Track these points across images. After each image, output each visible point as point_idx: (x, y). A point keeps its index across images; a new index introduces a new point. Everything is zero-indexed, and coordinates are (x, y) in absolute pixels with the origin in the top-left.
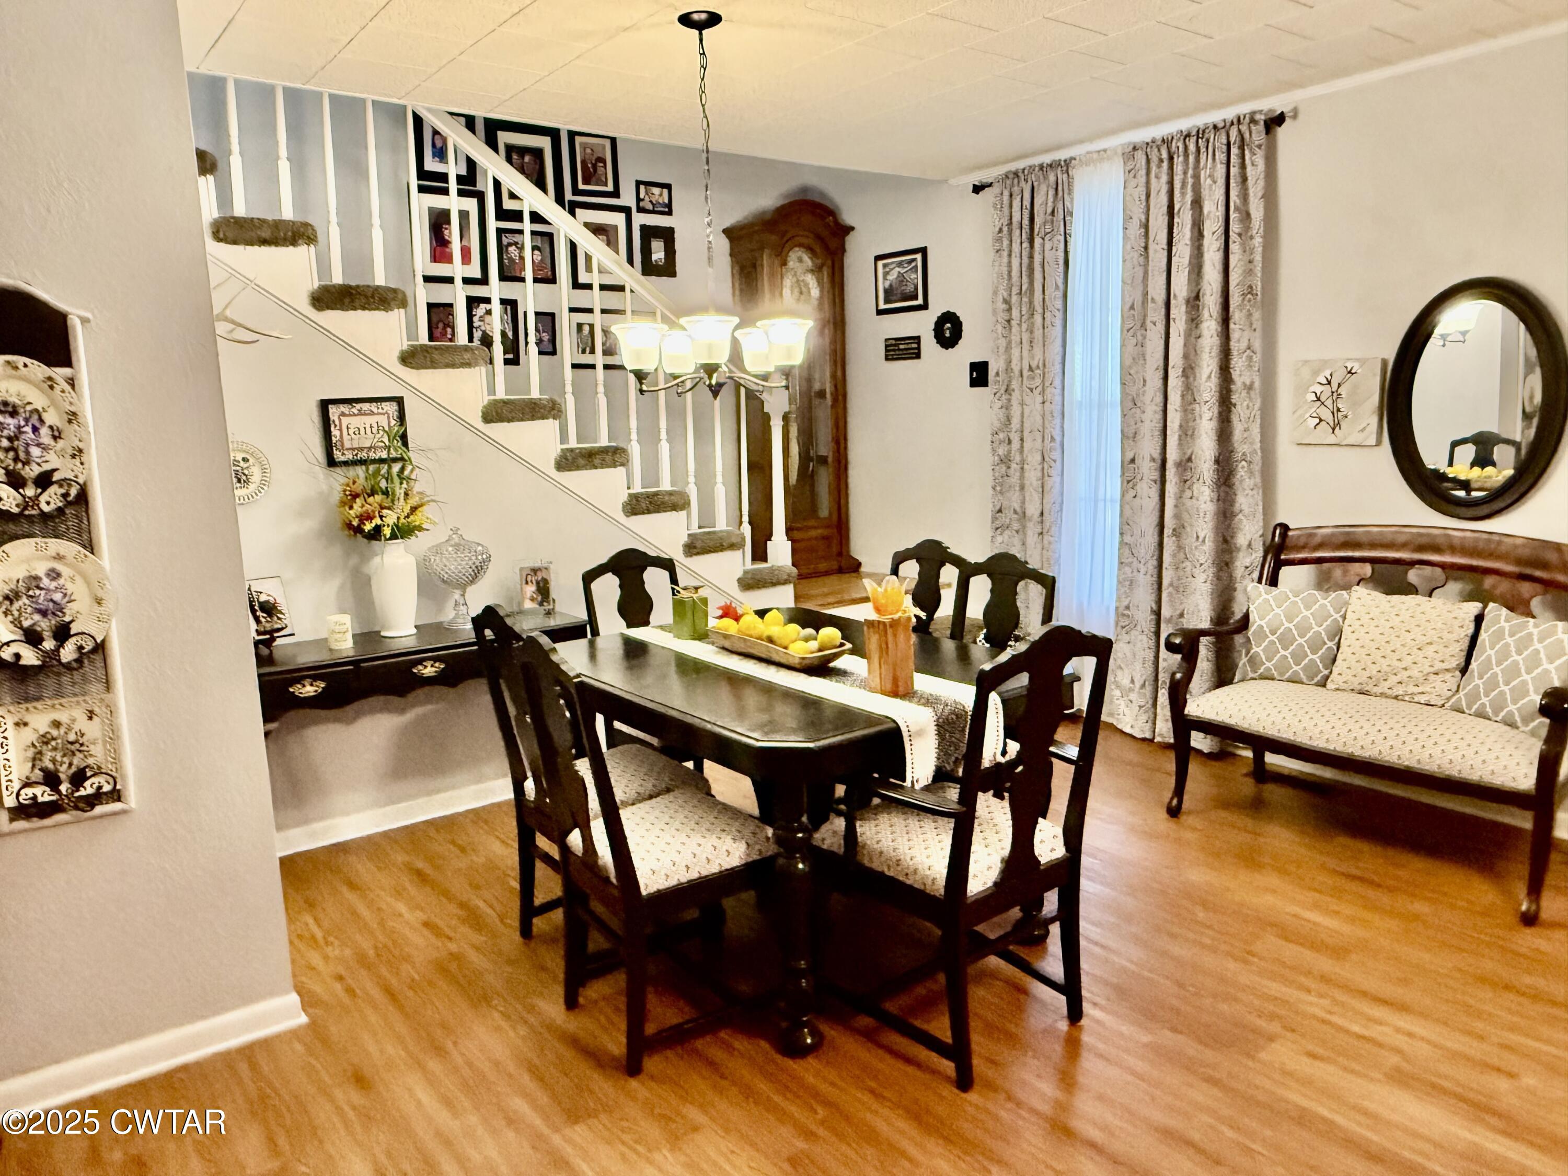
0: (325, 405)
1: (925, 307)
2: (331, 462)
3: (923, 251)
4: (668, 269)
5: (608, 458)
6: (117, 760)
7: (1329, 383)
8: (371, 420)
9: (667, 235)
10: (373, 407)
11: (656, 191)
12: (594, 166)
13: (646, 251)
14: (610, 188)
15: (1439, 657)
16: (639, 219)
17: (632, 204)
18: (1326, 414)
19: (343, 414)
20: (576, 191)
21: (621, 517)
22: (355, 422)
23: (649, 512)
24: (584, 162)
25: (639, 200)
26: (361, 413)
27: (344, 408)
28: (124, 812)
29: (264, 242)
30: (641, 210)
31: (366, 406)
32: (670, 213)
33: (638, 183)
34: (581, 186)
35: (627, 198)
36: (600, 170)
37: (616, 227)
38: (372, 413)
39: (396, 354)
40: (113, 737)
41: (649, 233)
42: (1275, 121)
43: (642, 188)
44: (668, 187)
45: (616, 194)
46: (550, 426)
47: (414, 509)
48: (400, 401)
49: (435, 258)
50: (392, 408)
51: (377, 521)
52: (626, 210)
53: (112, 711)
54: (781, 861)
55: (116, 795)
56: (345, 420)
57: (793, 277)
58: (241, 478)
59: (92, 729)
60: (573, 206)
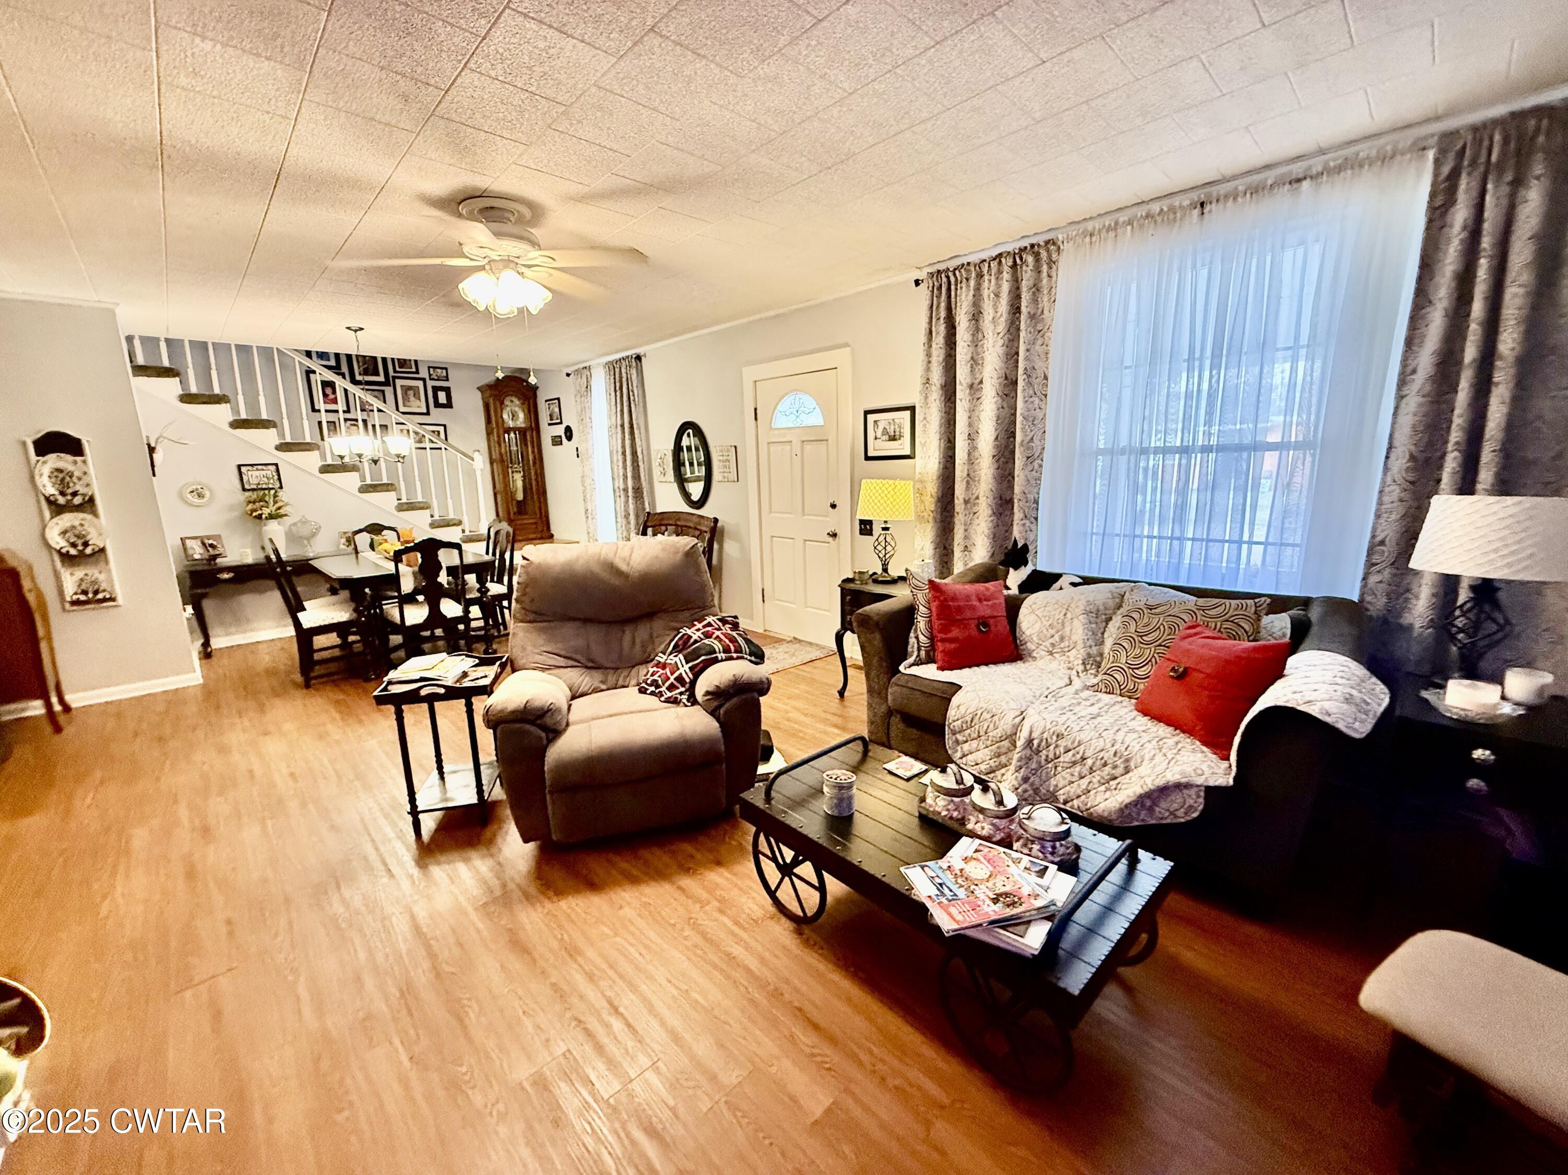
0: (239, 467)
1: (561, 423)
2: (244, 489)
3: (558, 399)
4: (449, 405)
5: (385, 488)
6: (112, 586)
8: (264, 473)
9: (447, 390)
10: (264, 467)
11: (439, 371)
12: (405, 362)
13: (436, 397)
14: (414, 370)
16: (430, 384)
17: (427, 377)
18: (662, 470)
19: (249, 470)
20: (395, 371)
21: (396, 513)
22: (255, 473)
23: (408, 510)
25: (430, 375)
26: (257, 470)
27: (250, 468)
28: (116, 606)
29: (204, 403)
30: (431, 379)
31: (260, 467)
32: (447, 380)
33: (429, 368)
34: (398, 369)
35: (424, 373)
36: (408, 363)
37: (418, 387)
38: (263, 470)
39: (274, 446)
40: (110, 581)
41: (436, 390)
42: (639, 358)
43: (431, 370)
44: (446, 369)
45: (417, 372)
46: (355, 475)
47: (279, 508)
48: (276, 465)
50: (273, 468)
51: (260, 512)
52: (424, 380)
53: (109, 571)
55: (112, 599)
56: (250, 473)
57: (508, 409)
58: (200, 496)
59: (102, 577)
60: (394, 378)
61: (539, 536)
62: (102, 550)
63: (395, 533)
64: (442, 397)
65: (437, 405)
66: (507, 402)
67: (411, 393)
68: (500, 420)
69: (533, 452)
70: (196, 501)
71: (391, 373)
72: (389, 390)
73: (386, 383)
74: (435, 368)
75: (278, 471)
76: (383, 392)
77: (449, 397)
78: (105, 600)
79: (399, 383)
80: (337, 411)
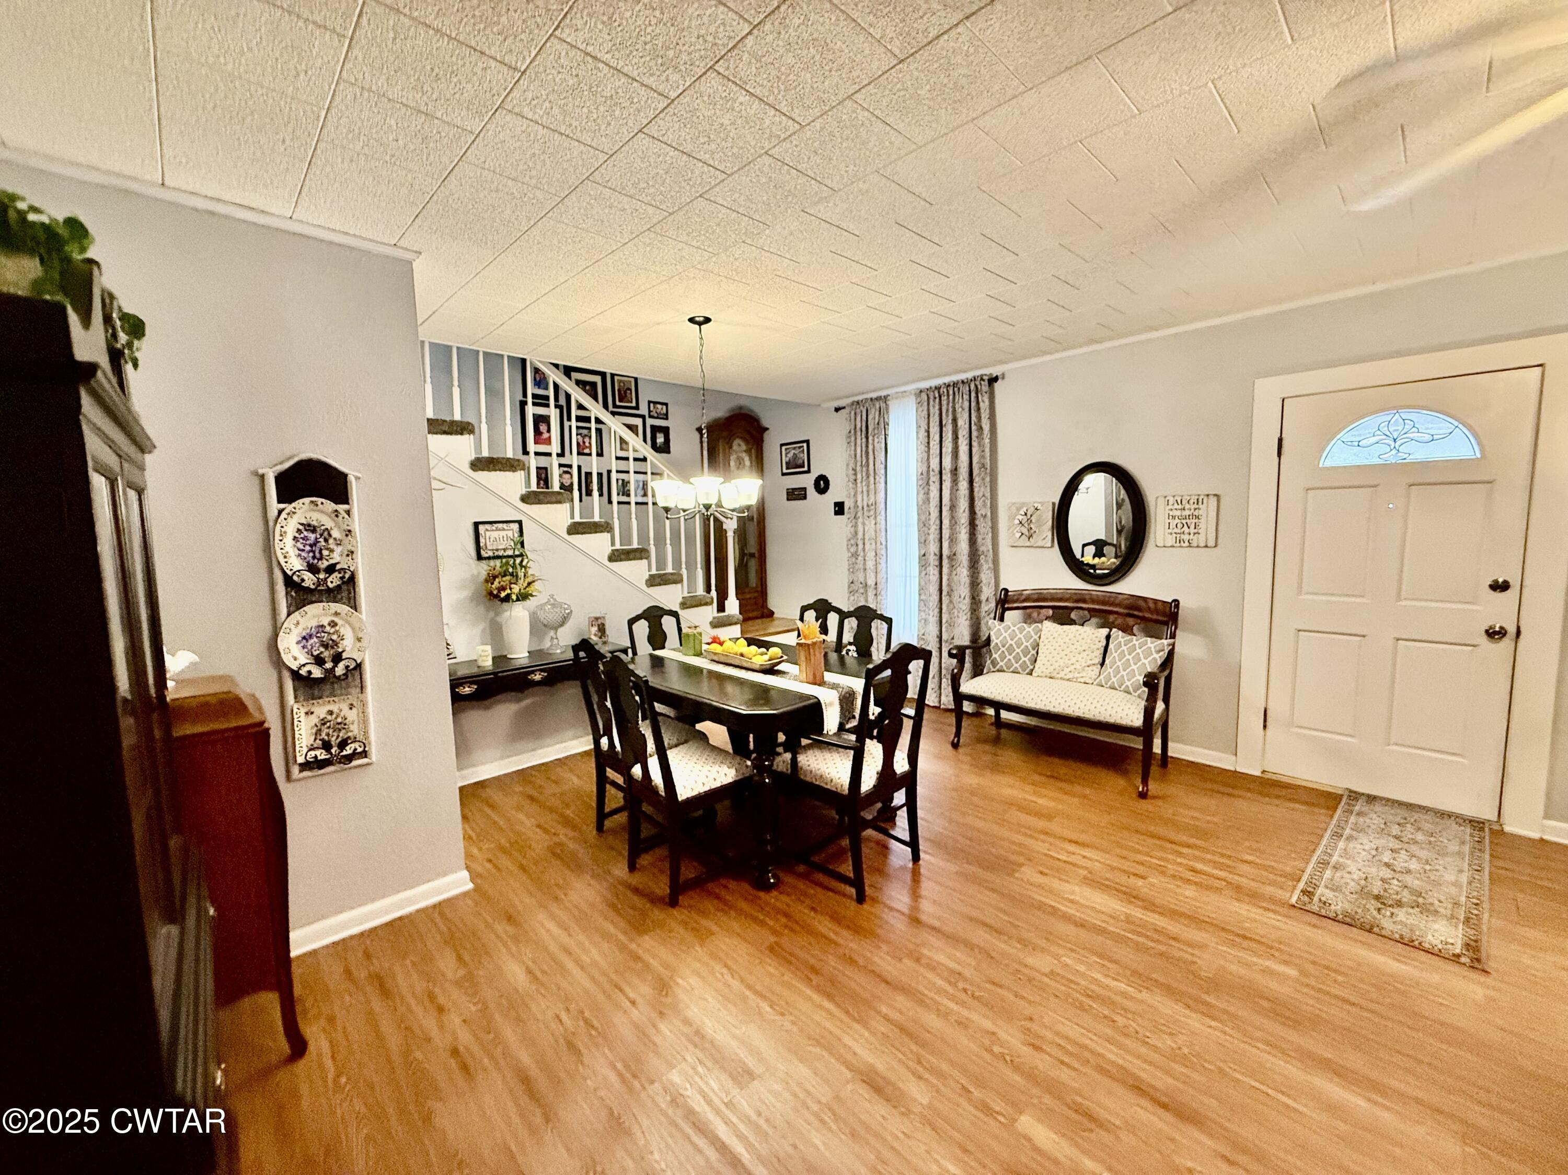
0: (476, 525)
1: (808, 471)
2: (480, 558)
3: (808, 442)
4: (666, 448)
5: (638, 555)
6: (366, 733)
7: (1026, 514)
8: (503, 533)
9: (666, 431)
10: (505, 526)
11: (659, 406)
12: (625, 392)
13: (654, 439)
14: (634, 404)
15: (1089, 657)
16: (650, 422)
17: (646, 413)
18: (1025, 531)
19: (487, 530)
20: (615, 406)
21: (645, 588)
22: (495, 534)
23: (660, 585)
24: (619, 390)
25: (650, 411)
26: (497, 529)
27: (488, 527)
28: (368, 764)
29: (445, 433)
30: (650, 417)
31: (500, 526)
32: (667, 419)
33: (649, 402)
34: (618, 403)
35: (644, 410)
36: (628, 395)
37: (637, 426)
38: (504, 529)
39: (519, 496)
40: (365, 721)
41: (655, 429)
42: (993, 380)
43: (652, 405)
44: (666, 404)
45: (637, 408)
46: (606, 536)
47: (529, 584)
48: (520, 523)
49: (536, 442)
50: (515, 527)
51: (508, 591)
52: (643, 417)
53: (364, 704)
54: (756, 778)
55: (364, 754)
56: (488, 534)
59: (352, 715)
61: (759, 614)
62: (359, 666)
63: (674, 620)
64: (660, 439)
65: (655, 449)
74: (655, 403)
75: (521, 531)
77: (667, 439)
80: (549, 454)
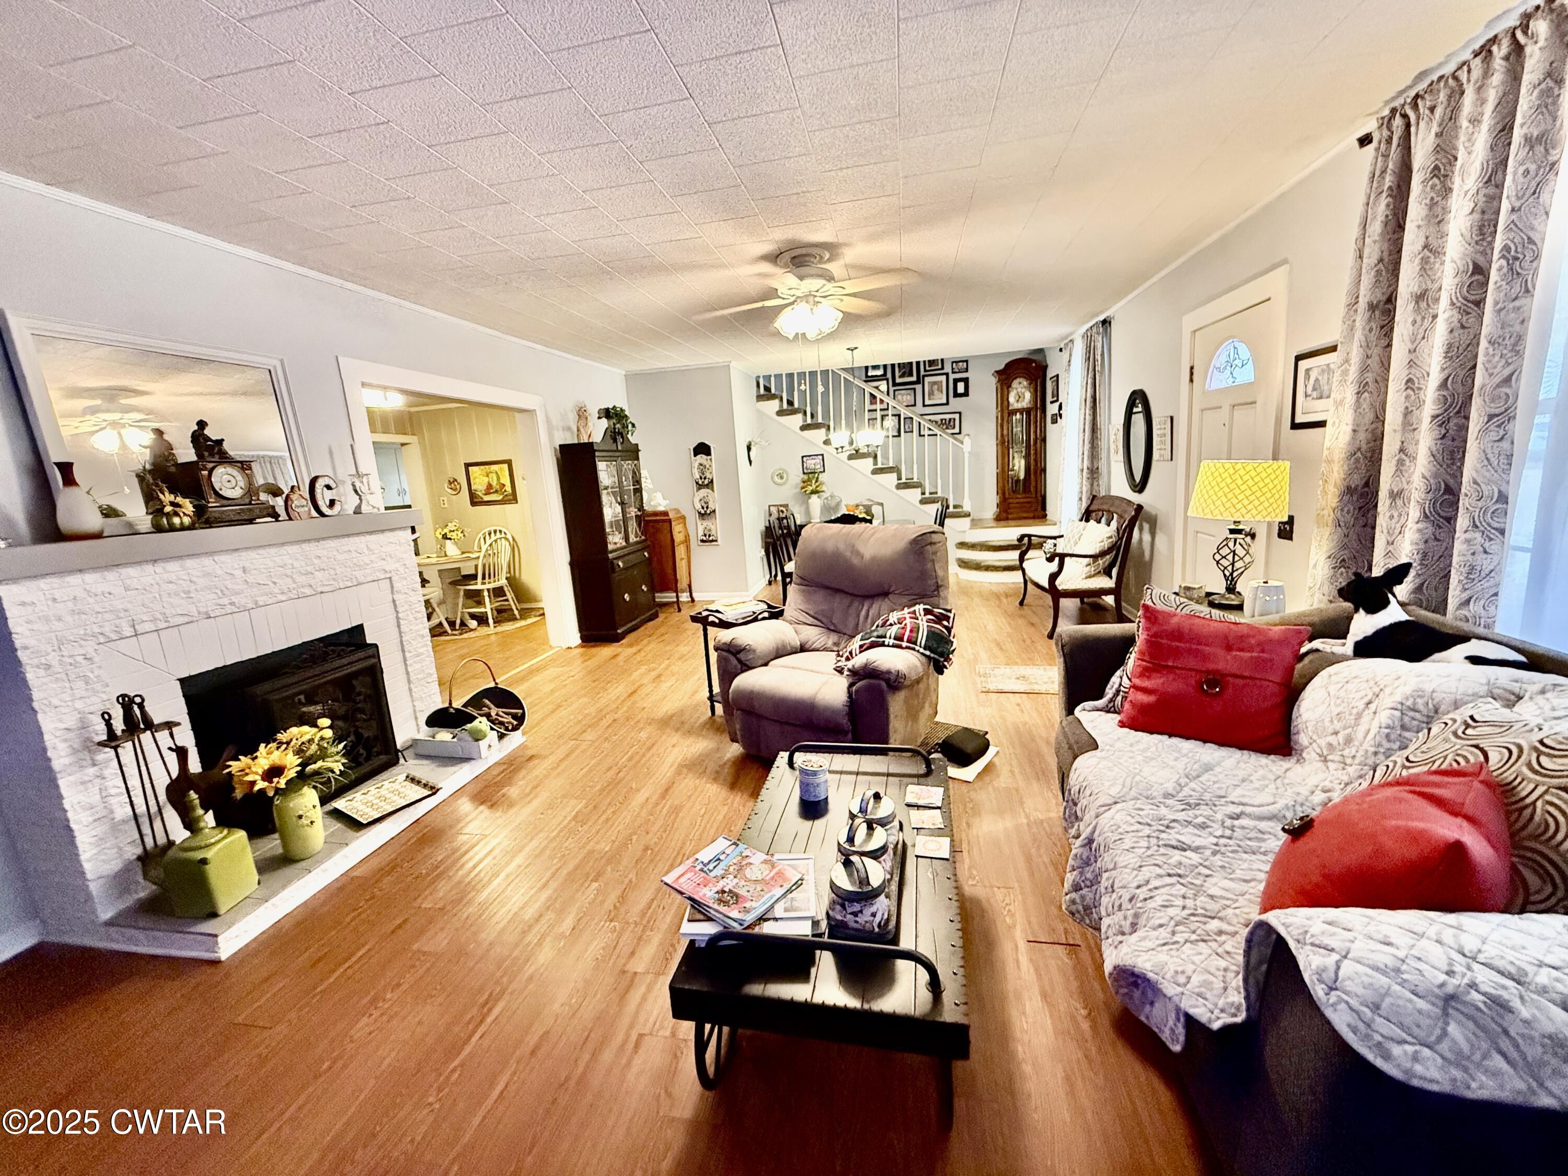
0: (803, 457)
1: (1057, 400)
2: (802, 473)
3: (1057, 375)
4: (966, 394)
5: (892, 471)
6: (716, 533)
7: (1115, 434)
8: (815, 461)
9: (966, 381)
10: (816, 457)
11: (961, 364)
12: (933, 361)
13: (955, 388)
14: (940, 367)
16: (952, 377)
17: (950, 371)
18: (1115, 448)
20: (925, 371)
21: (894, 490)
22: (811, 461)
25: (953, 369)
26: (812, 459)
27: (808, 458)
28: (717, 543)
29: (789, 415)
30: (953, 372)
31: (814, 457)
32: (967, 371)
33: (953, 363)
34: (928, 368)
35: (948, 369)
36: (936, 362)
37: (942, 381)
38: (815, 459)
39: (822, 441)
40: (716, 530)
41: (956, 381)
42: (1106, 323)
44: (967, 362)
45: (943, 368)
47: (822, 486)
48: (822, 455)
49: (872, 403)
50: (820, 457)
51: (808, 489)
52: (947, 374)
53: (715, 522)
56: (808, 461)
57: (1015, 391)
58: (782, 478)
59: (713, 527)
60: (924, 376)
61: (1031, 515)
62: (714, 511)
64: (961, 387)
65: (956, 395)
66: (1015, 384)
67: (936, 387)
68: (1006, 403)
69: (1036, 432)
70: (779, 481)
71: (922, 373)
72: (919, 387)
73: (917, 382)
74: (957, 362)
75: (823, 460)
76: (914, 389)
77: (967, 388)
78: (713, 541)
79: (927, 380)
80: (876, 410)
